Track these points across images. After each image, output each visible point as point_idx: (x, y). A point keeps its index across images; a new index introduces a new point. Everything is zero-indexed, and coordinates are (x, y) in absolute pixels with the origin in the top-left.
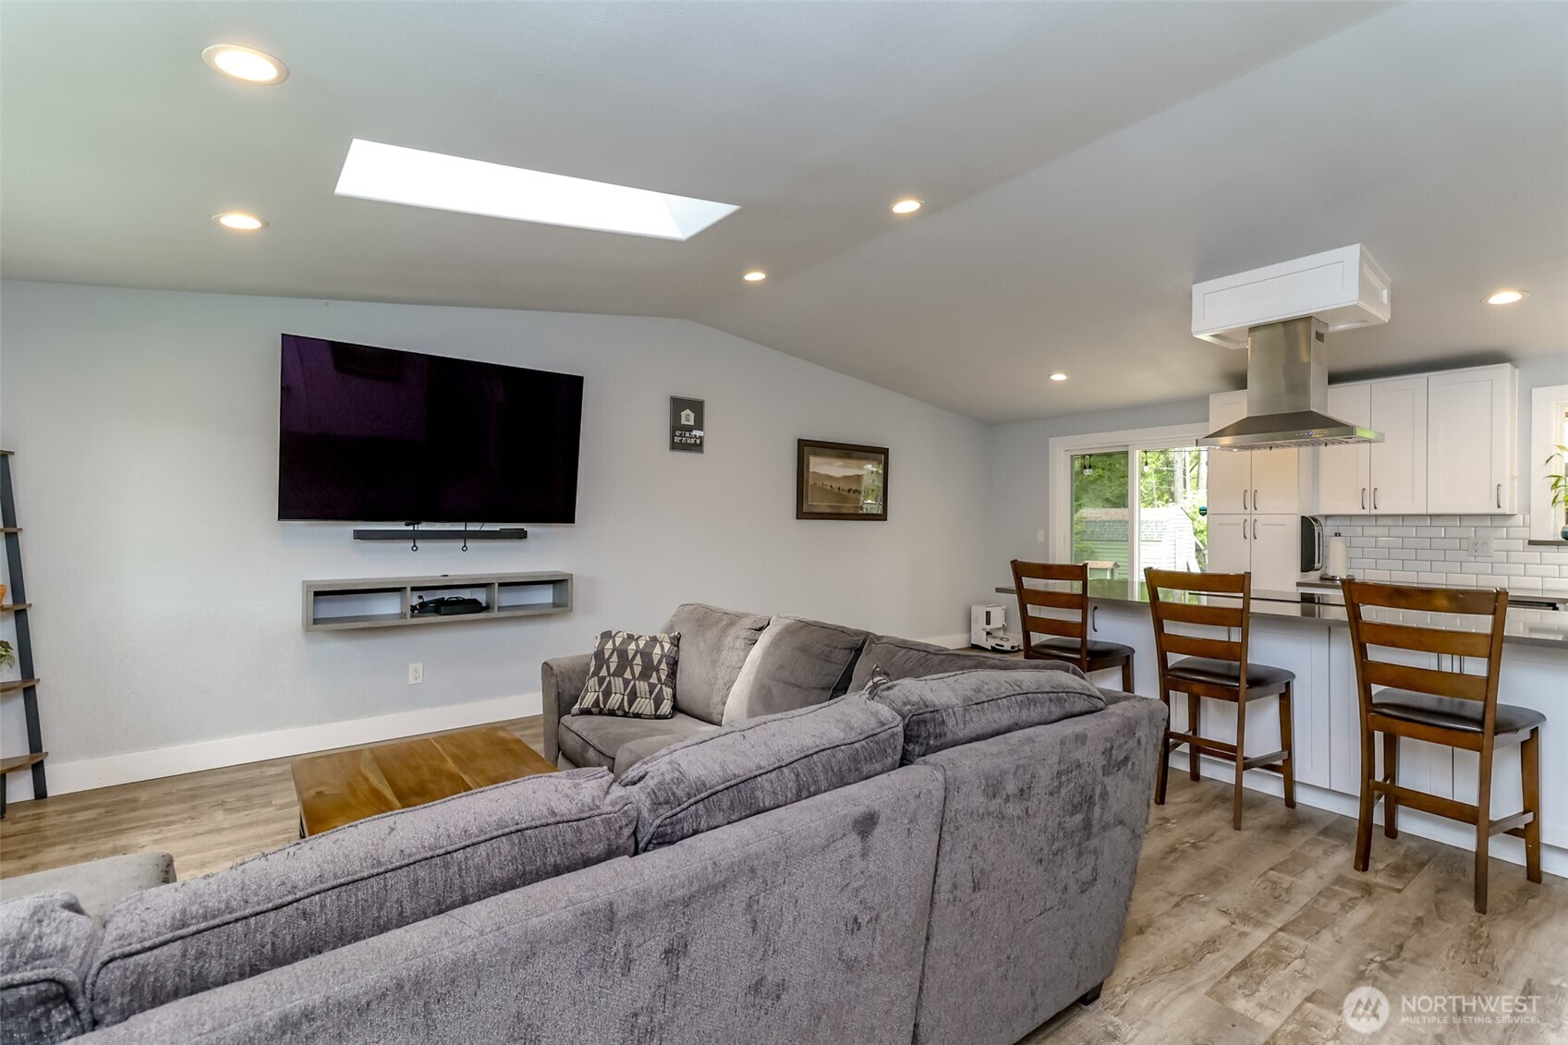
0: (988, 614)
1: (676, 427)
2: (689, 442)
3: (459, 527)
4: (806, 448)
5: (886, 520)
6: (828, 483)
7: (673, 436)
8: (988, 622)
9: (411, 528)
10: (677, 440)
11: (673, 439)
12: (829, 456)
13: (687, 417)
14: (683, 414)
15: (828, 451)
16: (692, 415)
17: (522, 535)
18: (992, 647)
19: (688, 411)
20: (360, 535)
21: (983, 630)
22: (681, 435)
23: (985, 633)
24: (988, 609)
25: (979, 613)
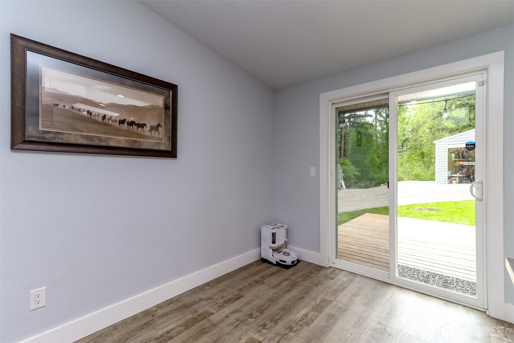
0: (274, 235)
5: (176, 157)
8: (274, 242)
18: (277, 262)
21: (270, 247)
23: (271, 250)
24: (274, 231)
25: (267, 232)
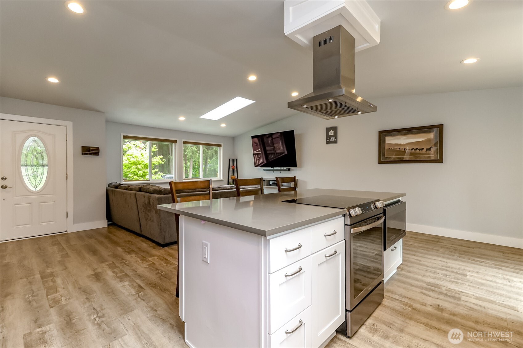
1: (328, 136)
2: (332, 140)
3: (280, 168)
4: (383, 134)
5: (442, 162)
6: (397, 148)
7: (327, 139)
9: (272, 168)
10: (328, 141)
11: (327, 140)
12: (398, 135)
13: (331, 133)
14: (330, 132)
15: (396, 133)
16: (333, 132)
17: (289, 170)
19: (331, 131)
20: (264, 170)
22: (329, 139)
